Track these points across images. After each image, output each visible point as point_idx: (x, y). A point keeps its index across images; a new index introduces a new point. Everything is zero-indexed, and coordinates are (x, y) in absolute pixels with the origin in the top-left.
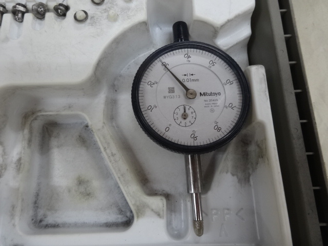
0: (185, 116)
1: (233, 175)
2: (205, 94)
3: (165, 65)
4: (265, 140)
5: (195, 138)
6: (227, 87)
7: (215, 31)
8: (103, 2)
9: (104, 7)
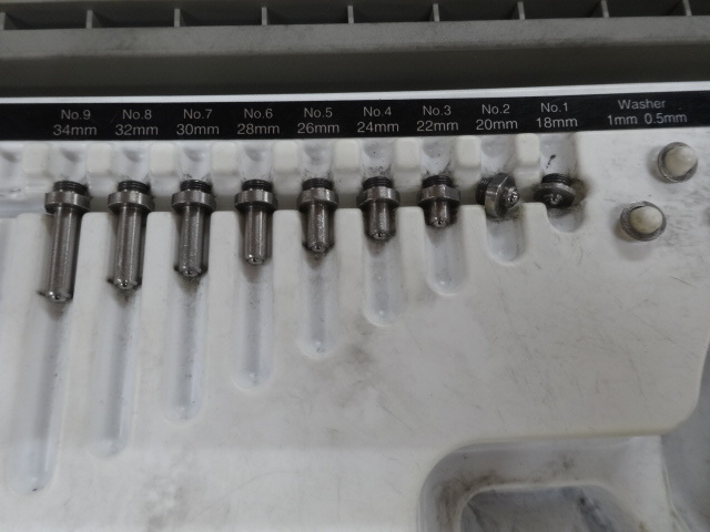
8: (691, 172)
9: (690, 185)
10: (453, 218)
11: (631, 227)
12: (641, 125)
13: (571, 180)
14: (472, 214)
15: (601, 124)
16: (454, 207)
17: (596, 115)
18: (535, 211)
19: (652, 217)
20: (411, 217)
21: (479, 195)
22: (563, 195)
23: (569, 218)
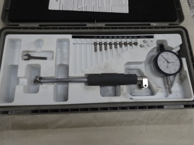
0: (168, 67)
1: (178, 83)
2: (172, 62)
3: (162, 56)
4: (186, 74)
5: (171, 72)
6: (177, 61)
7: (172, 49)
8: (146, 42)
9: (146, 43)
10: (127, 46)
11: (141, 46)
12: (142, 38)
13: (137, 43)
14: (128, 45)
15: (139, 38)
16: (127, 44)
17: (139, 37)
18: (133, 45)
19: (142, 46)
20: (123, 45)
21: (129, 44)
22: (136, 44)
23: (136, 46)
